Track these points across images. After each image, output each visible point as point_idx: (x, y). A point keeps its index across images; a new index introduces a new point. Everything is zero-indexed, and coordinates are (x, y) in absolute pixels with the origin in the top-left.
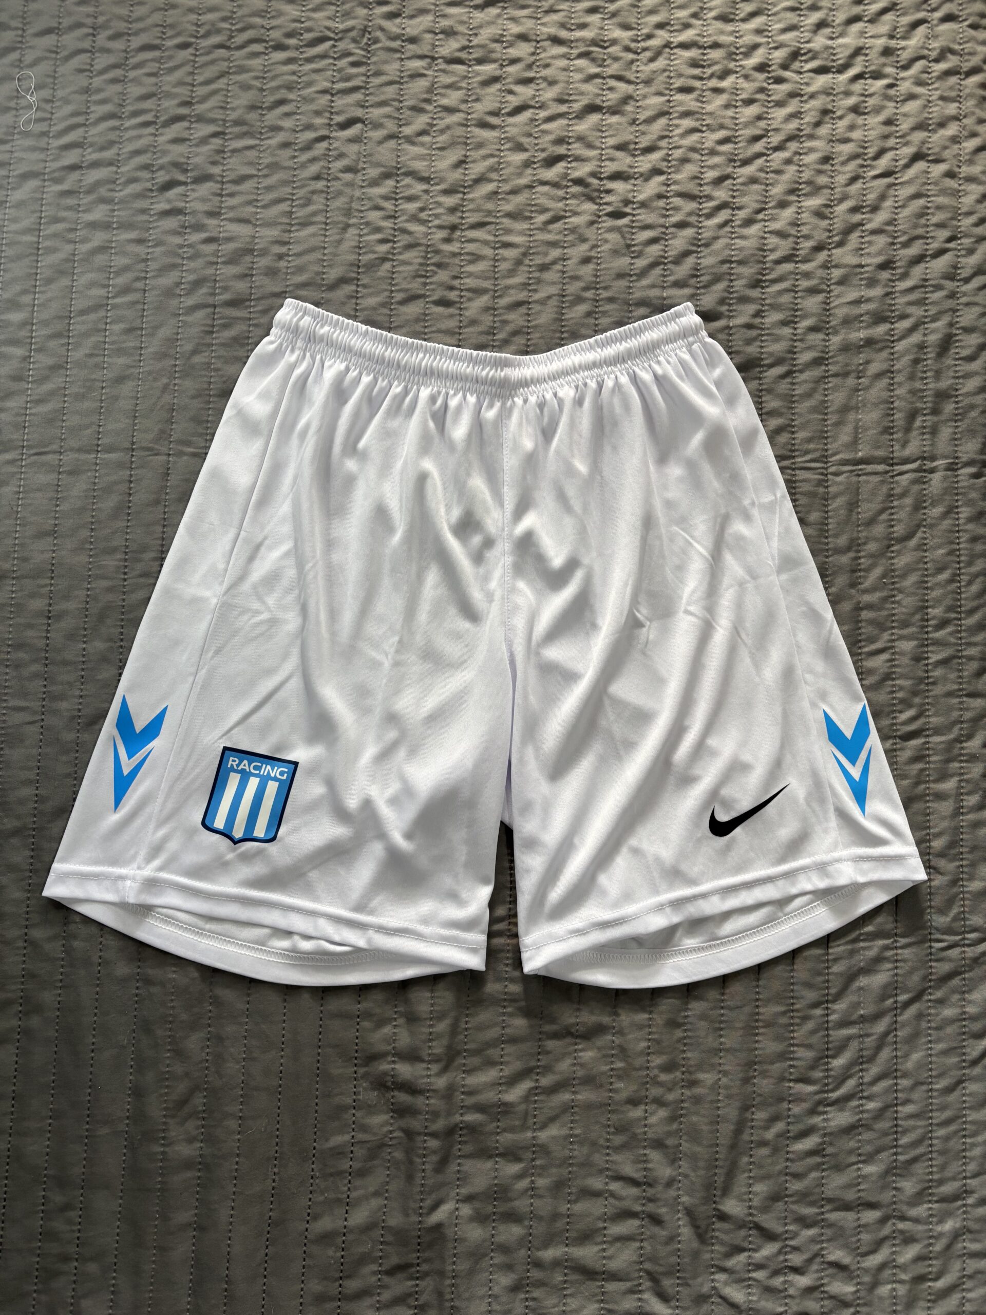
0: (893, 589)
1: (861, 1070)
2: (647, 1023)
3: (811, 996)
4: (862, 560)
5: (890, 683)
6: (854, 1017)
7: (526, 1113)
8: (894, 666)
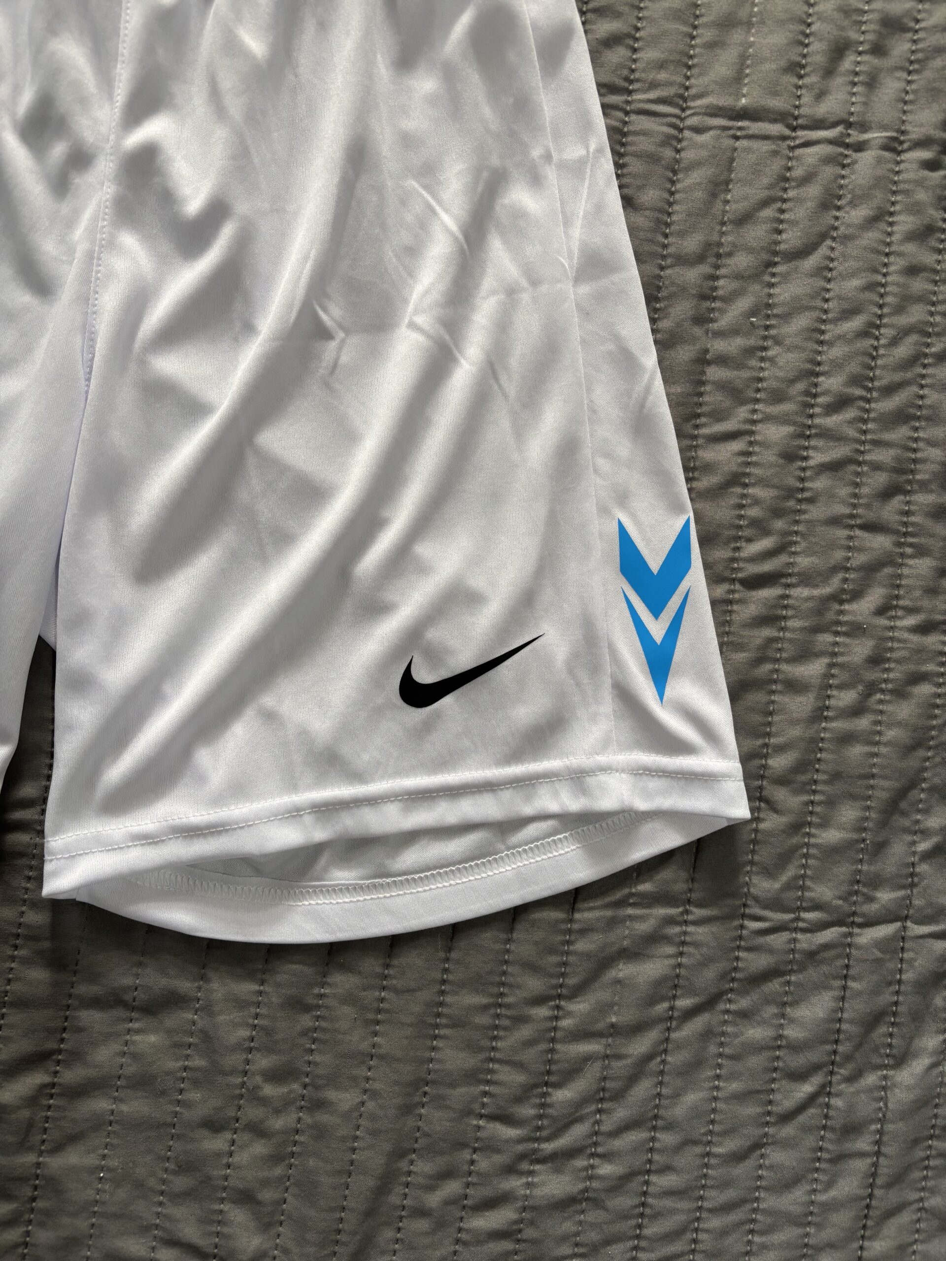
0: (765, 338)
1: (599, 1111)
2: (254, 999)
3: (534, 984)
4: (721, 283)
5: (738, 490)
6: (600, 1026)
7: (30, 1125)
8: (748, 464)
